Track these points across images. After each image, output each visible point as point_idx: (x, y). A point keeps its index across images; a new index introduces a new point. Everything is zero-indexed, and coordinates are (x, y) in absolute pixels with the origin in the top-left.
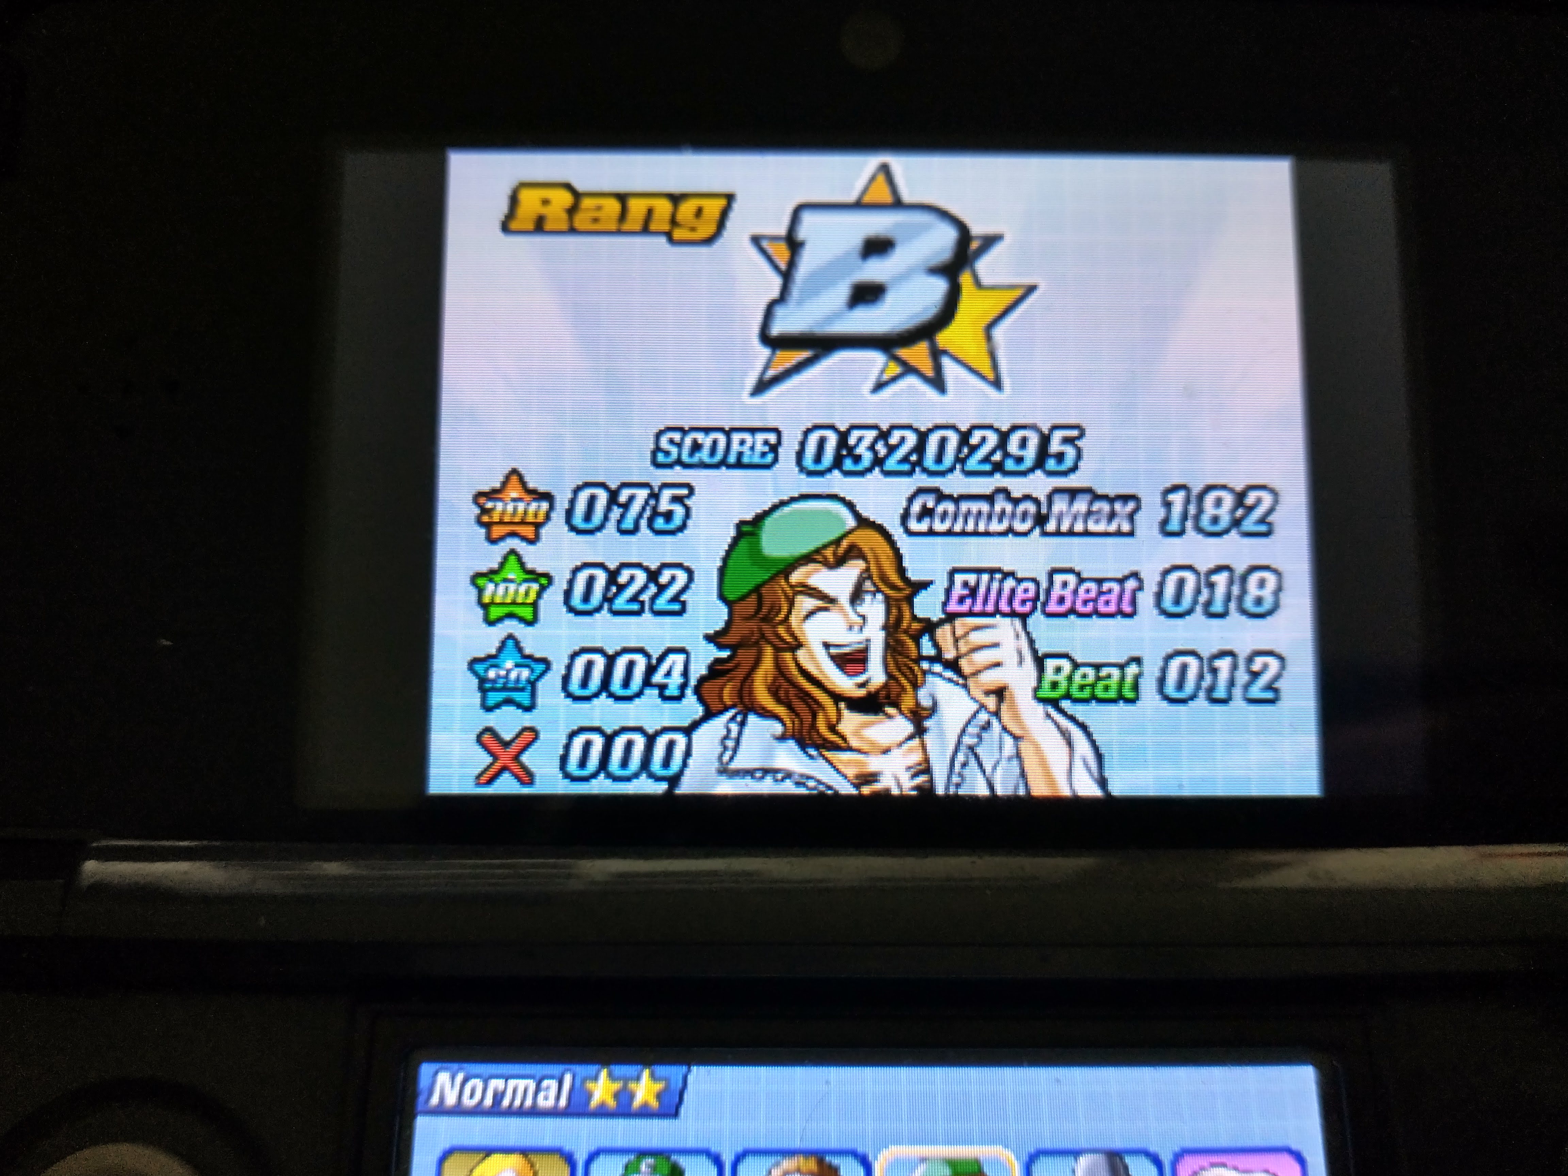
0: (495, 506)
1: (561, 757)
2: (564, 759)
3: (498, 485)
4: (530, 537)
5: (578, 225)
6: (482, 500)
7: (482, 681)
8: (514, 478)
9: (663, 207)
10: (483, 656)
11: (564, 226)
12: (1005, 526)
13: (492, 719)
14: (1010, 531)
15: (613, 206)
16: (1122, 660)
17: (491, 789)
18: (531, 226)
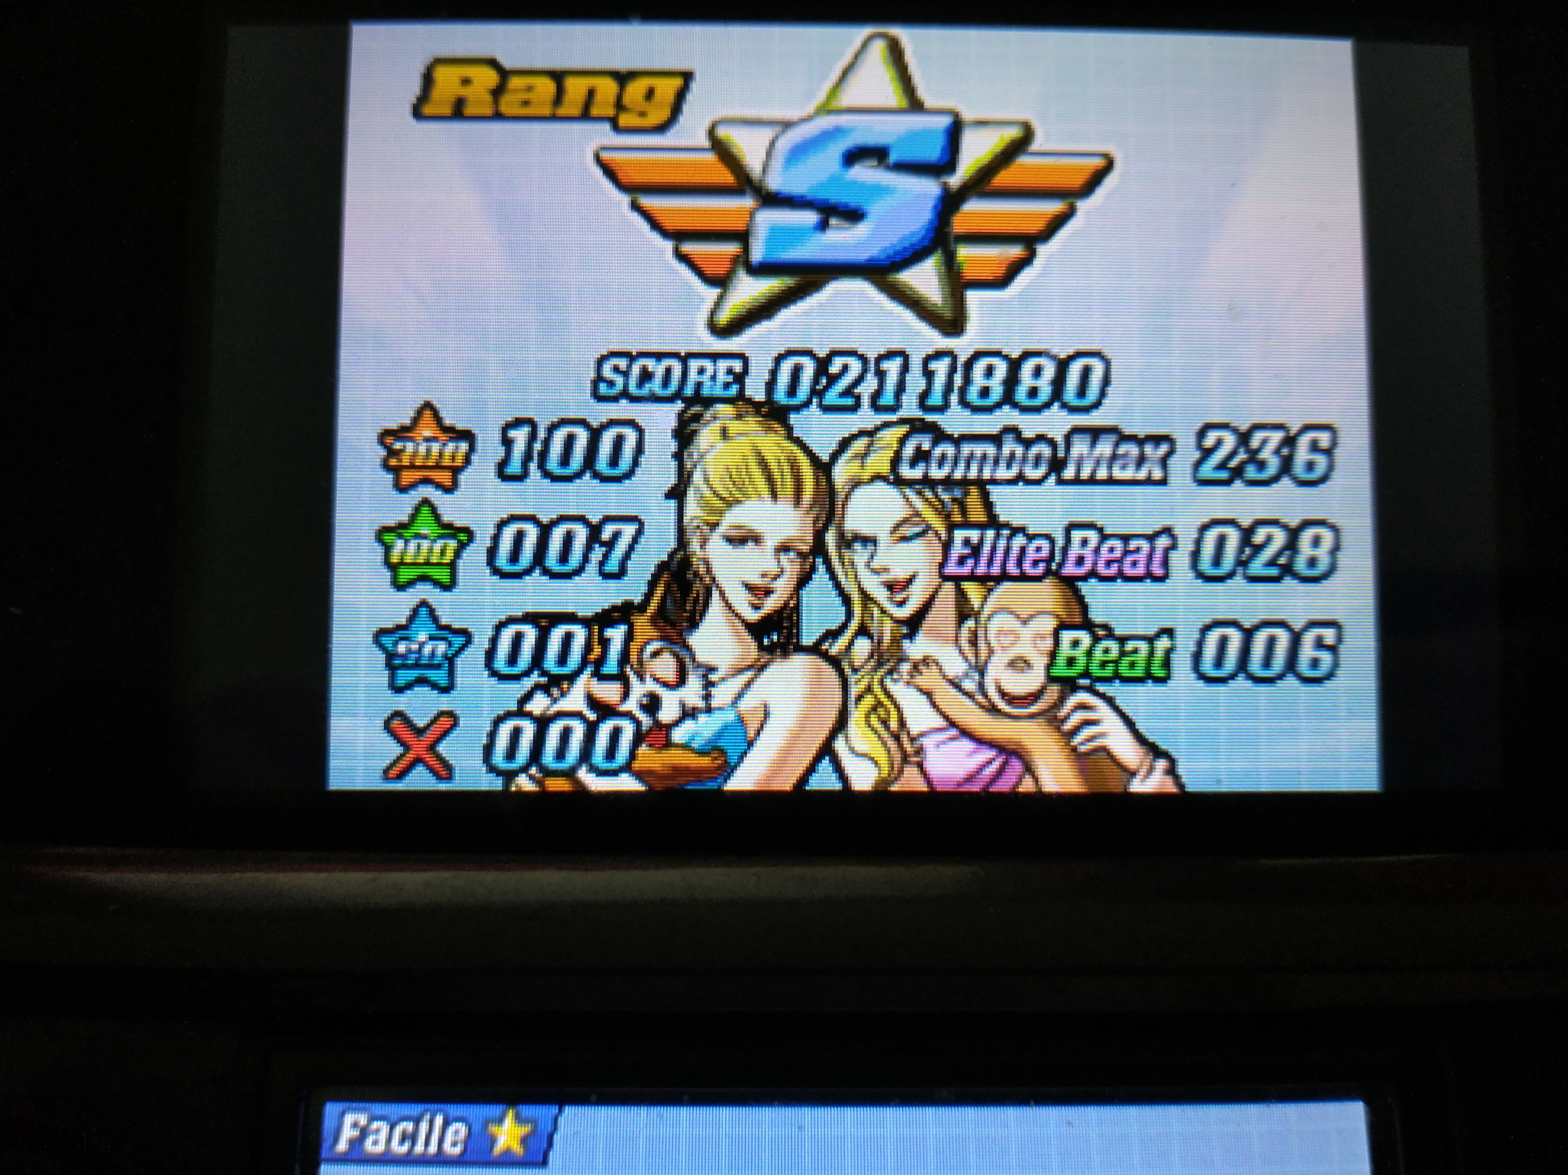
0: (404, 447)
1: (484, 747)
2: (488, 750)
3: (407, 422)
4: (446, 484)
5: (504, 109)
6: (389, 440)
7: (391, 656)
8: (428, 413)
9: (607, 88)
10: (390, 625)
11: (488, 111)
12: (1015, 471)
13: (402, 702)
14: (1020, 478)
15: (547, 86)
16: (1151, 632)
17: (400, 785)
18: (447, 111)
